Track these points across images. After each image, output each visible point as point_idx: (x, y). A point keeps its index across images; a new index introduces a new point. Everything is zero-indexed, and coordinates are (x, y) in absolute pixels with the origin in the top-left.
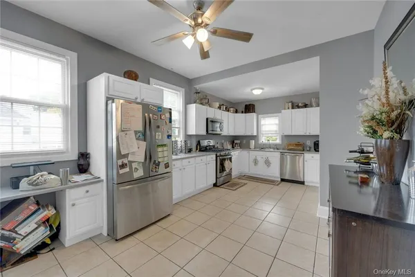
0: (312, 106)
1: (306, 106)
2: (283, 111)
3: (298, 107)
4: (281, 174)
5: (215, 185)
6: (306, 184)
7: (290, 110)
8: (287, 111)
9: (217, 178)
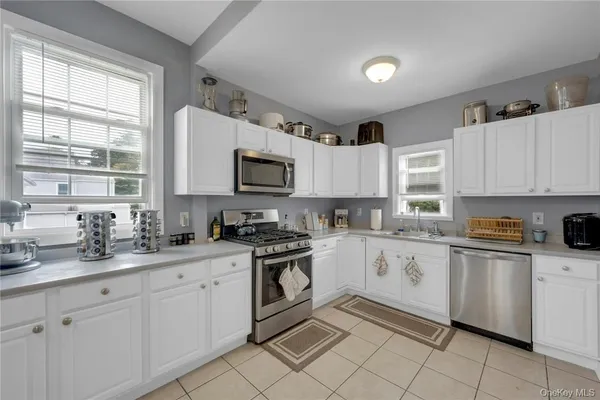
0: (552, 107)
1: (532, 108)
2: (457, 131)
3: (504, 114)
4: (452, 310)
5: (251, 339)
6: (536, 349)
7: (479, 127)
8: (469, 129)
9: (255, 321)
